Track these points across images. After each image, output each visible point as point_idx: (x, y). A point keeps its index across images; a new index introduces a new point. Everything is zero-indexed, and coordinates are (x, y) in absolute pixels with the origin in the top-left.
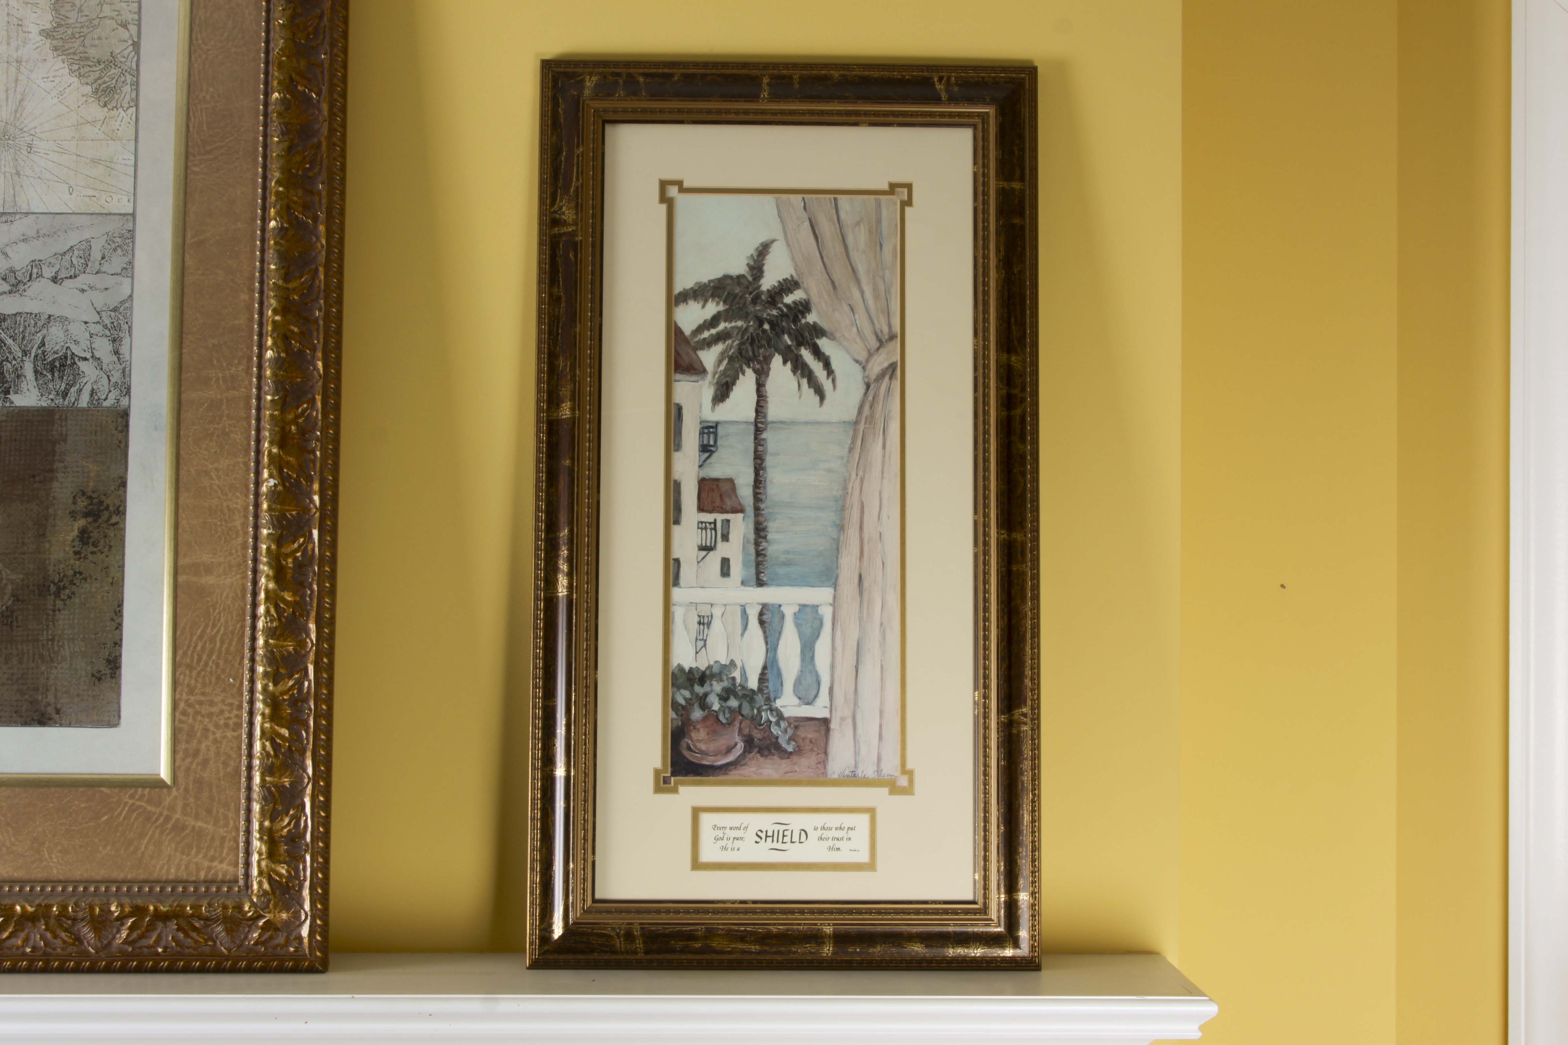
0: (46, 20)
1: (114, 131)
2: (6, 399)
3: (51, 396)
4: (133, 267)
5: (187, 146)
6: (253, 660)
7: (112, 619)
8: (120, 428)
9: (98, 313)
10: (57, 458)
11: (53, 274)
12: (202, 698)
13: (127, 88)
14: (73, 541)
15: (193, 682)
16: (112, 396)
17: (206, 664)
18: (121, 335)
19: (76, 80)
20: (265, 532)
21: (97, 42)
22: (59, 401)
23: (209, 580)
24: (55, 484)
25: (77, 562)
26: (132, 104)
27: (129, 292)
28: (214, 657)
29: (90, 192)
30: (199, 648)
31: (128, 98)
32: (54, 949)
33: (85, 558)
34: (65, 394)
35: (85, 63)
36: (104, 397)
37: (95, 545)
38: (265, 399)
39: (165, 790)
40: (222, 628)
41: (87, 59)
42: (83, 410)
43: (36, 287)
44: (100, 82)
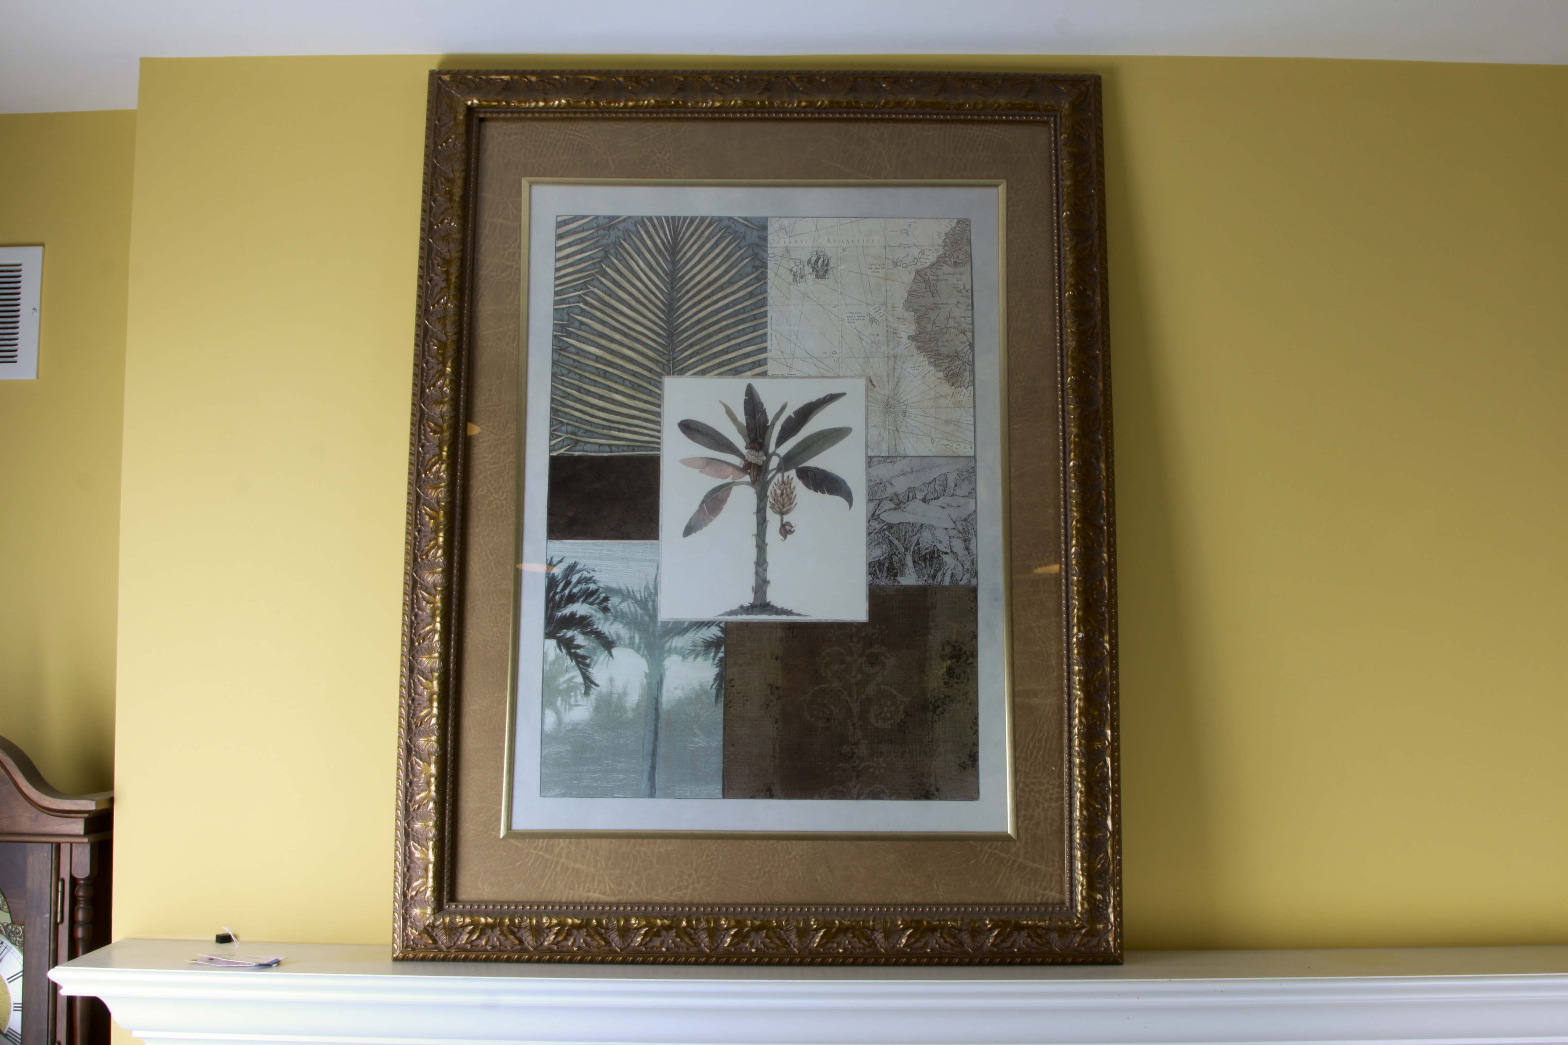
0: (912, 330)
1: (959, 402)
2: (895, 580)
3: (925, 578)
4: (976, 492)
5: (1009, 411)
6: (1070, 755)
7: (971, 728)
8: (971, 599)
9: (954, 522)
10: (930, 619)
11: (923, 497)
12: (1034, 780)
13: (967, 374)
14: (943, 675)
15: (1027, 770)
16: (965, 578)
17: (1036, 757)
18: (970, 537)
19: (932, 368)
20: (1076, 668)
21: (946, 344)
22: (930, 581)
23: (1036, 701)
24: (930, 637)
25: (947, 690)
26: (971, 384)
27: (973, 508)
28: (1041, 753)
29: (945, 442)
30: (1031, 747)
31: (967, 380)
32: (945, 950)
33: (952, 686)
34: (934, 577)
35: (939, 357)
36: (960, 578)
37: (958, 678)
38: (1073, 580)
39: (1012, 843)
40: (1046, 733)
41: (940, 354)
42: (946, 587)
43: (913, 505)
44: (948, 369)
